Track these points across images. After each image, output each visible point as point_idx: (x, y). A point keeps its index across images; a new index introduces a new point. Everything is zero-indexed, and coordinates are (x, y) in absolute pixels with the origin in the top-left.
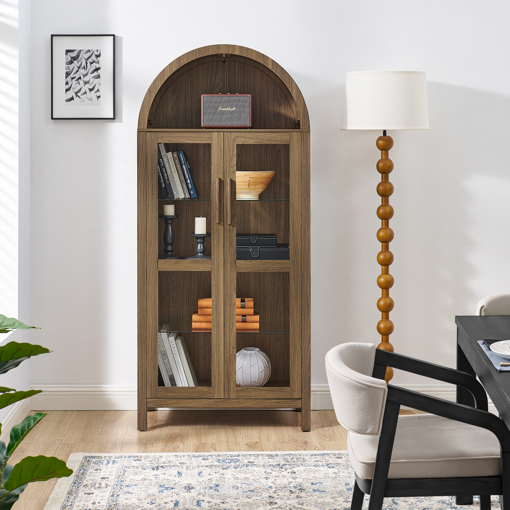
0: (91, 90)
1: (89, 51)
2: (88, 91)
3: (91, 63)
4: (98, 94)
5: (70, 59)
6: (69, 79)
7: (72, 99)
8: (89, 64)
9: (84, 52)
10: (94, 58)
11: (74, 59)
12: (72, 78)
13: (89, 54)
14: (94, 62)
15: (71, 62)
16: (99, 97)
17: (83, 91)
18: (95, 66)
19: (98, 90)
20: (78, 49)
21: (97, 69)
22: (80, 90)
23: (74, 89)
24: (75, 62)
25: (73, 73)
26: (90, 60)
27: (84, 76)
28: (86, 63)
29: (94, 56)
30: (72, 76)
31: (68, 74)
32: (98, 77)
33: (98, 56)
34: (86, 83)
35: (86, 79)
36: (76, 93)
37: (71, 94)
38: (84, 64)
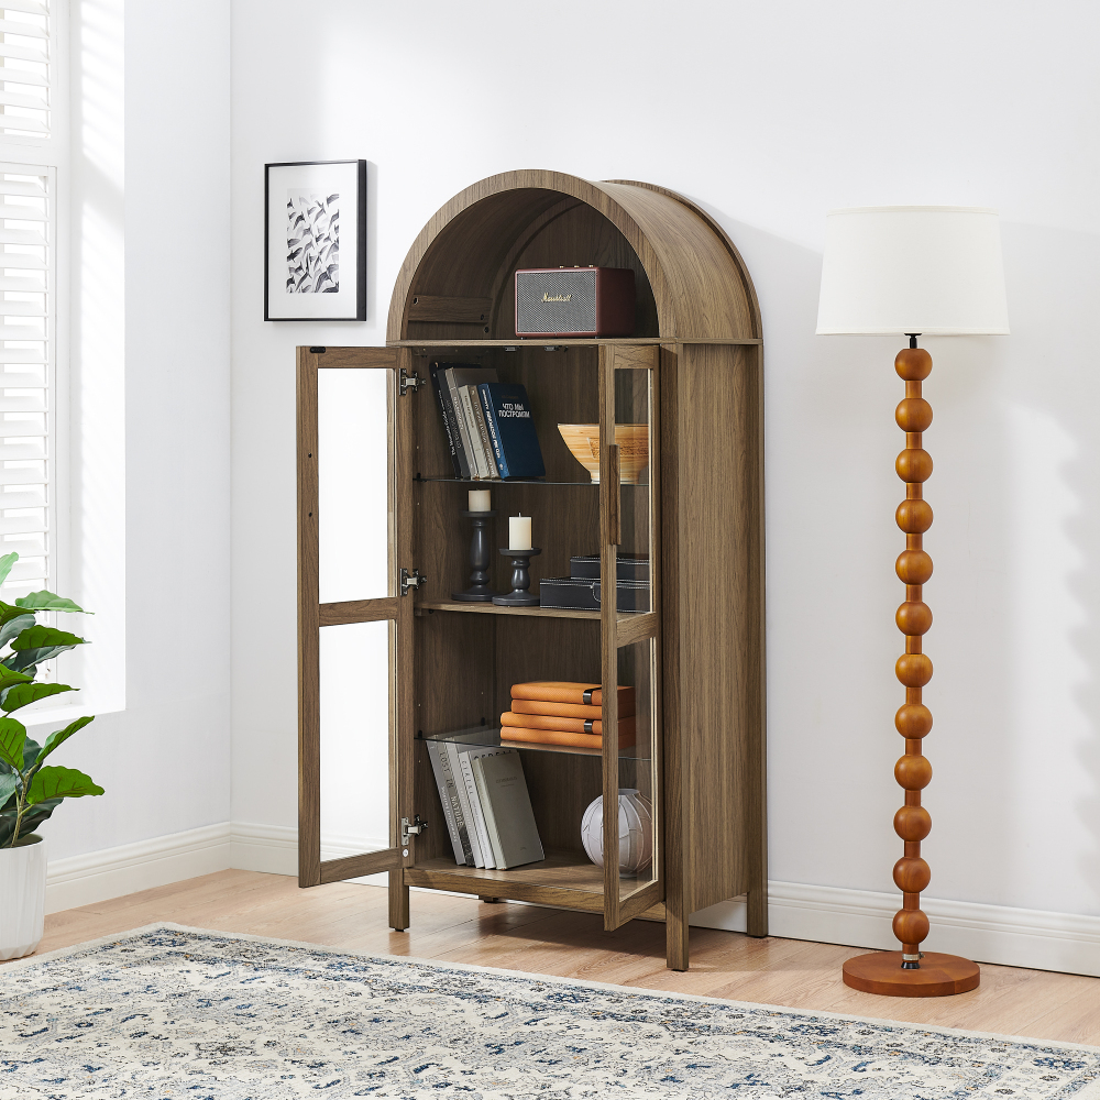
0: (301, 218)
1: (304, 291)
2: (306, 216)
3: (300, 268)
4: (291, 210)
5: (332, 276)
6: (334, 238)
7: (329, 200)
8: (304, 267)
9: (311, 289)
10: (297, 279)
11: (325, 276)
12: (328, 238)
13: (304, 285)
14: (296, 271)
15: (330, 268)
16: (290, 205)
17: (314, 215)
18: (295, 264)
19: (290, 217)
20: (320, 294)
21: (292, 256)
22: (317, 218)
23: (327, 219)
24: (324, 270)
25: (328, 248)
26: (302, 273)
27: (310, 244)
28: (307, 268)
29: (297, 282)
30: (329, 244)
31: (335, 246)
32: (290, 243)
33: (291, 281)
34: (308, 230)
35: (309, 238)
36: (323, 211)
37: (331, 210)
38: (311, 267)
